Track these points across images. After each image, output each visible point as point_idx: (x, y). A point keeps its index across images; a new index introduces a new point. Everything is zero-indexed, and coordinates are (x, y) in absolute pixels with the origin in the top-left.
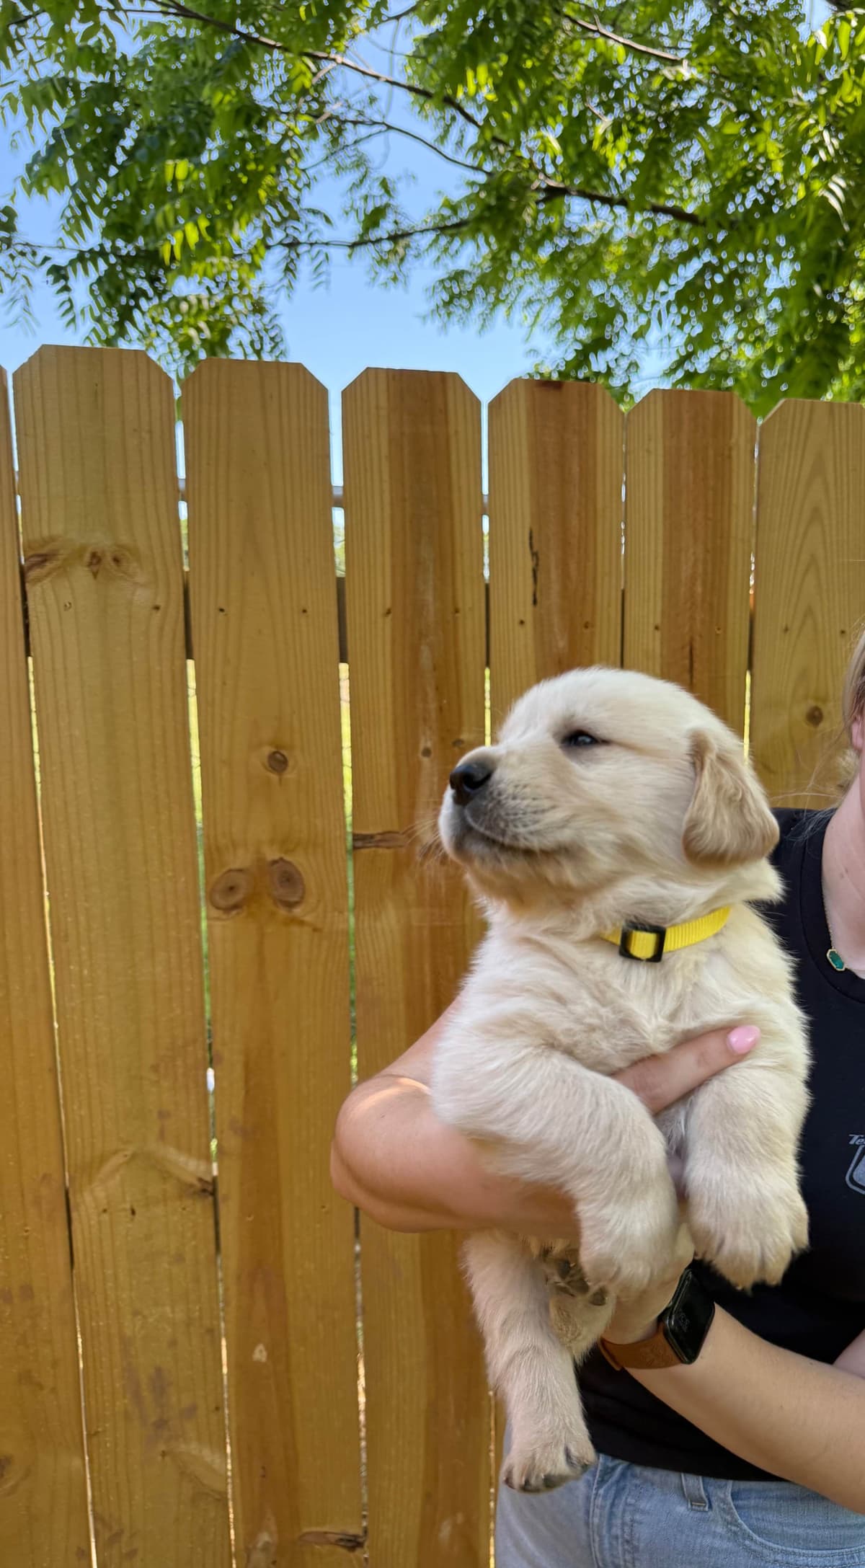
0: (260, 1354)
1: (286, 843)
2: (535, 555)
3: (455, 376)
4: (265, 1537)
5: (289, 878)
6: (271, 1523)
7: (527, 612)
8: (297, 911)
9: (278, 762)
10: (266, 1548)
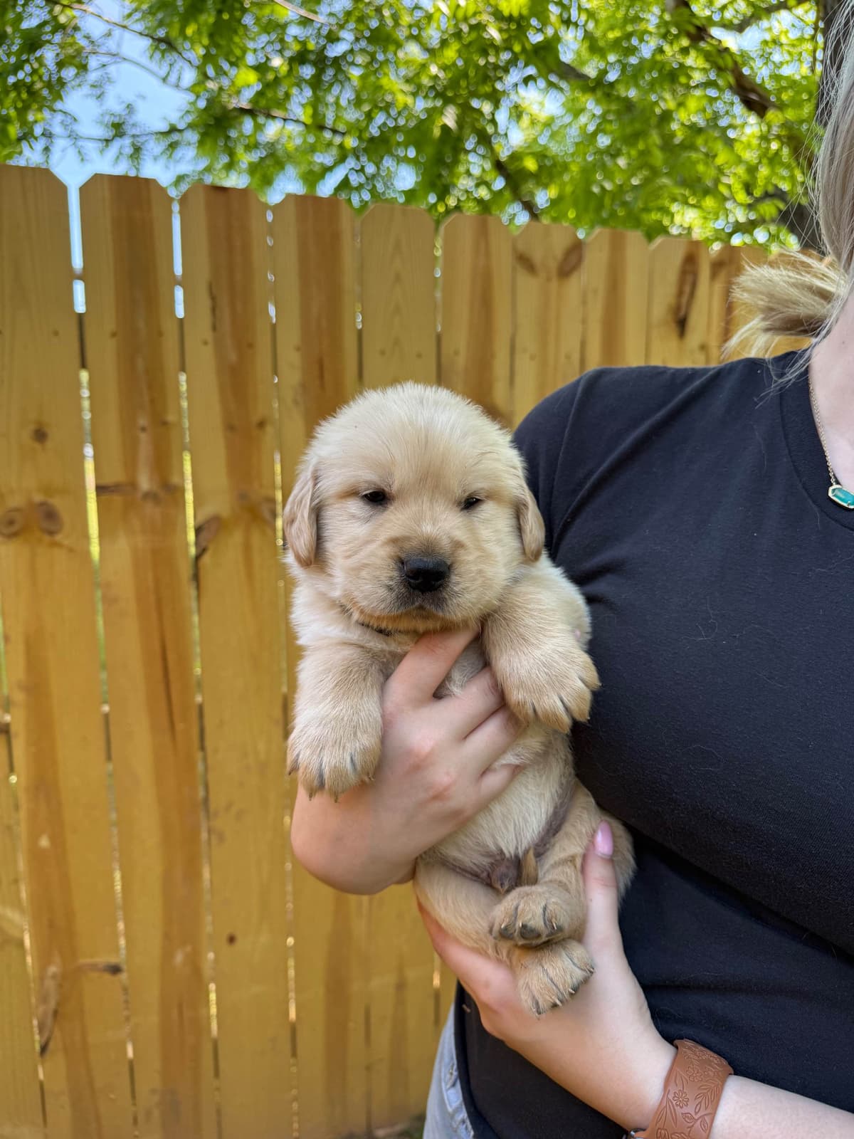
0: (44, 842)
1: (48, 490)
2: (213, 298)
3: (154, 181)
4: (53, 969)
5: (51, 515)
6: (57, 959)
7: (208, 335)
8: (58, 538)
9: (40, 435)
10: (54, 977)
